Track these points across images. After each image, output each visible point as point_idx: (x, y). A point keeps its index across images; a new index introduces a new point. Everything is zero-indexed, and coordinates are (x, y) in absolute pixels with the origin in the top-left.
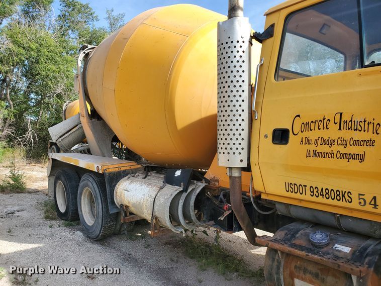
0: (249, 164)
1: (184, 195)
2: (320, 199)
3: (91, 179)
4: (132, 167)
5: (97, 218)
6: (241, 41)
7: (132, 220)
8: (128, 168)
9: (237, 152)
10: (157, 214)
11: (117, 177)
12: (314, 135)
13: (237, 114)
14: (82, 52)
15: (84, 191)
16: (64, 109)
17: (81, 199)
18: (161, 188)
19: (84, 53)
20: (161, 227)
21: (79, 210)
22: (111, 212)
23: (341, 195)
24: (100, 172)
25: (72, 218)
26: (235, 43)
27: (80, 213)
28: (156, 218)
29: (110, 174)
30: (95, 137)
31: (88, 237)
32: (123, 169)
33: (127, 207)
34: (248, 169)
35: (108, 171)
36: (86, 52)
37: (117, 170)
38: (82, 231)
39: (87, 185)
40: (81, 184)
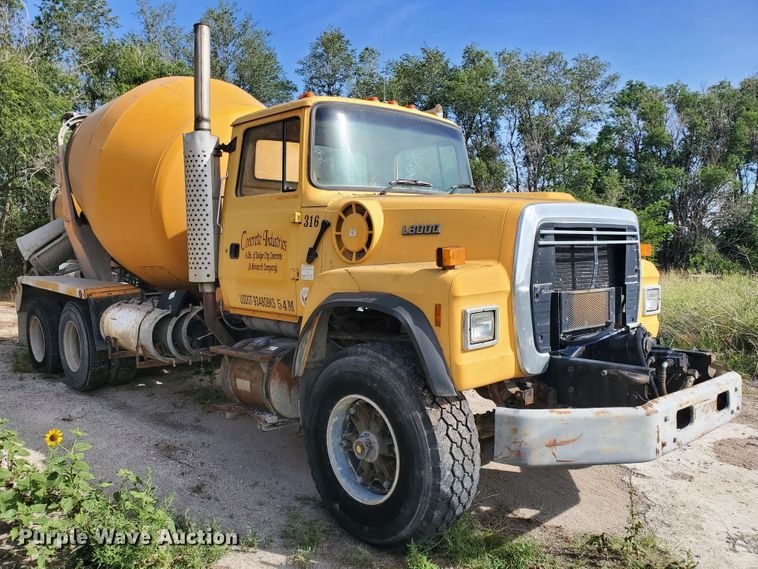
0: (217, 280)
1: (175, 320)
2: (260, 308)
3: (74, 309)
4: (128, 292)
5: (83, 359)
6: (202, 155)
7: (122, 357)
8: (122, 293)
9: (203, 267)
10: (143, 342)
11: (105, 304)
12: (253, 249)
13: (202, 228)
14: (64, 124)
15: (67, 327)
16: (51, 199)
17: (62, 338)
18: (149, 313)
19: (68, 125)
20: (149, 359)
21: (61, 353)
22: (98, 349)
23: (269, 302)
24: (83, 298)
25: (52, 368)
26: (196, 157)
27: (62, 357)
28: (142, 346)
29: (96, 299)
30: (86, 252)
31: (74, 388)
32: (114, 294)
33: (115, 339)
34: (216, 284)
35: (94, 296)
36: (71, 124)
37: (106, 295)
38: (65, 382)
39: (69, 318)
40: (63, 317)
